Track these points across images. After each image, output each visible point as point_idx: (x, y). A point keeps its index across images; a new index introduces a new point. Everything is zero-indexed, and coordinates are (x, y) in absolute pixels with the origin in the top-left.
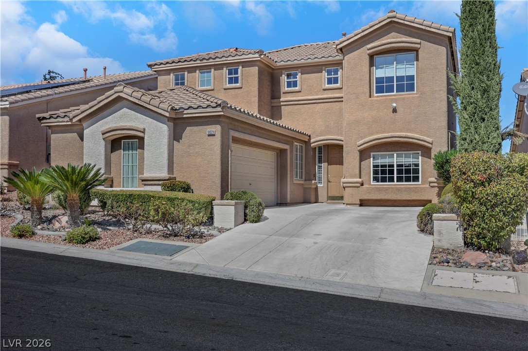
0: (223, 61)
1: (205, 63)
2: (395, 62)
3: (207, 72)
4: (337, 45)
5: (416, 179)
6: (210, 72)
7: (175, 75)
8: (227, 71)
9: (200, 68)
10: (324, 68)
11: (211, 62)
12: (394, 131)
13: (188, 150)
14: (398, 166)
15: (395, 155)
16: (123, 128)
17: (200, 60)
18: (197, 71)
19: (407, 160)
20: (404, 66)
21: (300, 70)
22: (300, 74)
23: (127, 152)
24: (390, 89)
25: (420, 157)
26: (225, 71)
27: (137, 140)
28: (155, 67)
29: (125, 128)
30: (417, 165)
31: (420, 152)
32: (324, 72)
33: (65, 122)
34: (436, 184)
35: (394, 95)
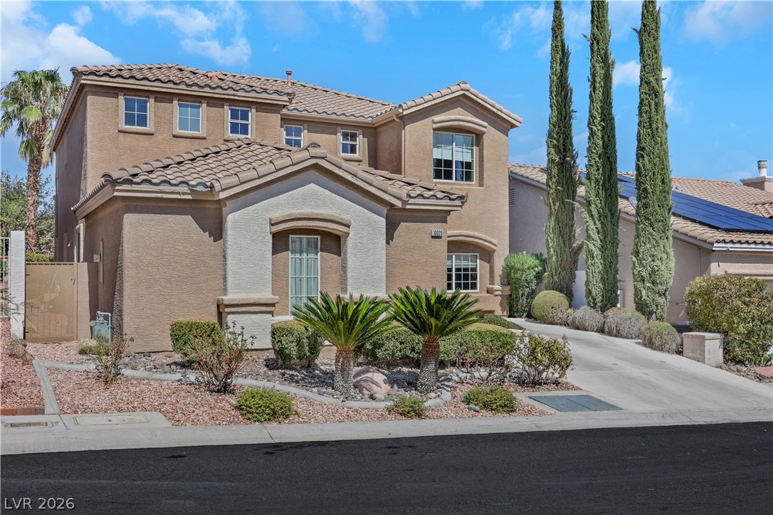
0: (228, 95)
1: (195, 91)
2: (454, 144)
3: (192, 107)
4: (403, 110)
5: (474, 286)
6: (199, 107)
7: (126, 99)
8: (230, 111)
9: (181, 97)
10: (339, 128)
11: (207, 92)
12: (458, 229)
13: (403, 257)
14: (458, 270)
15: (454, 256)
16: (315, 217)
17: (187, 85)
18: (176, 102)
19: (466, 263)
20: (461, 150)
21: (306, 125)
22: (306, 131)
23: (298, 256)
24: (448, 175)
25: (478, 260)
26: (227, 110)
27: (319, 237)
28: (90, 77)
29: (319, 217)
30: (474, 270)
31: (478, 254)
32: (339, 134)
33: (179, 193)
34: (500, 293)
35: (454, 184)
